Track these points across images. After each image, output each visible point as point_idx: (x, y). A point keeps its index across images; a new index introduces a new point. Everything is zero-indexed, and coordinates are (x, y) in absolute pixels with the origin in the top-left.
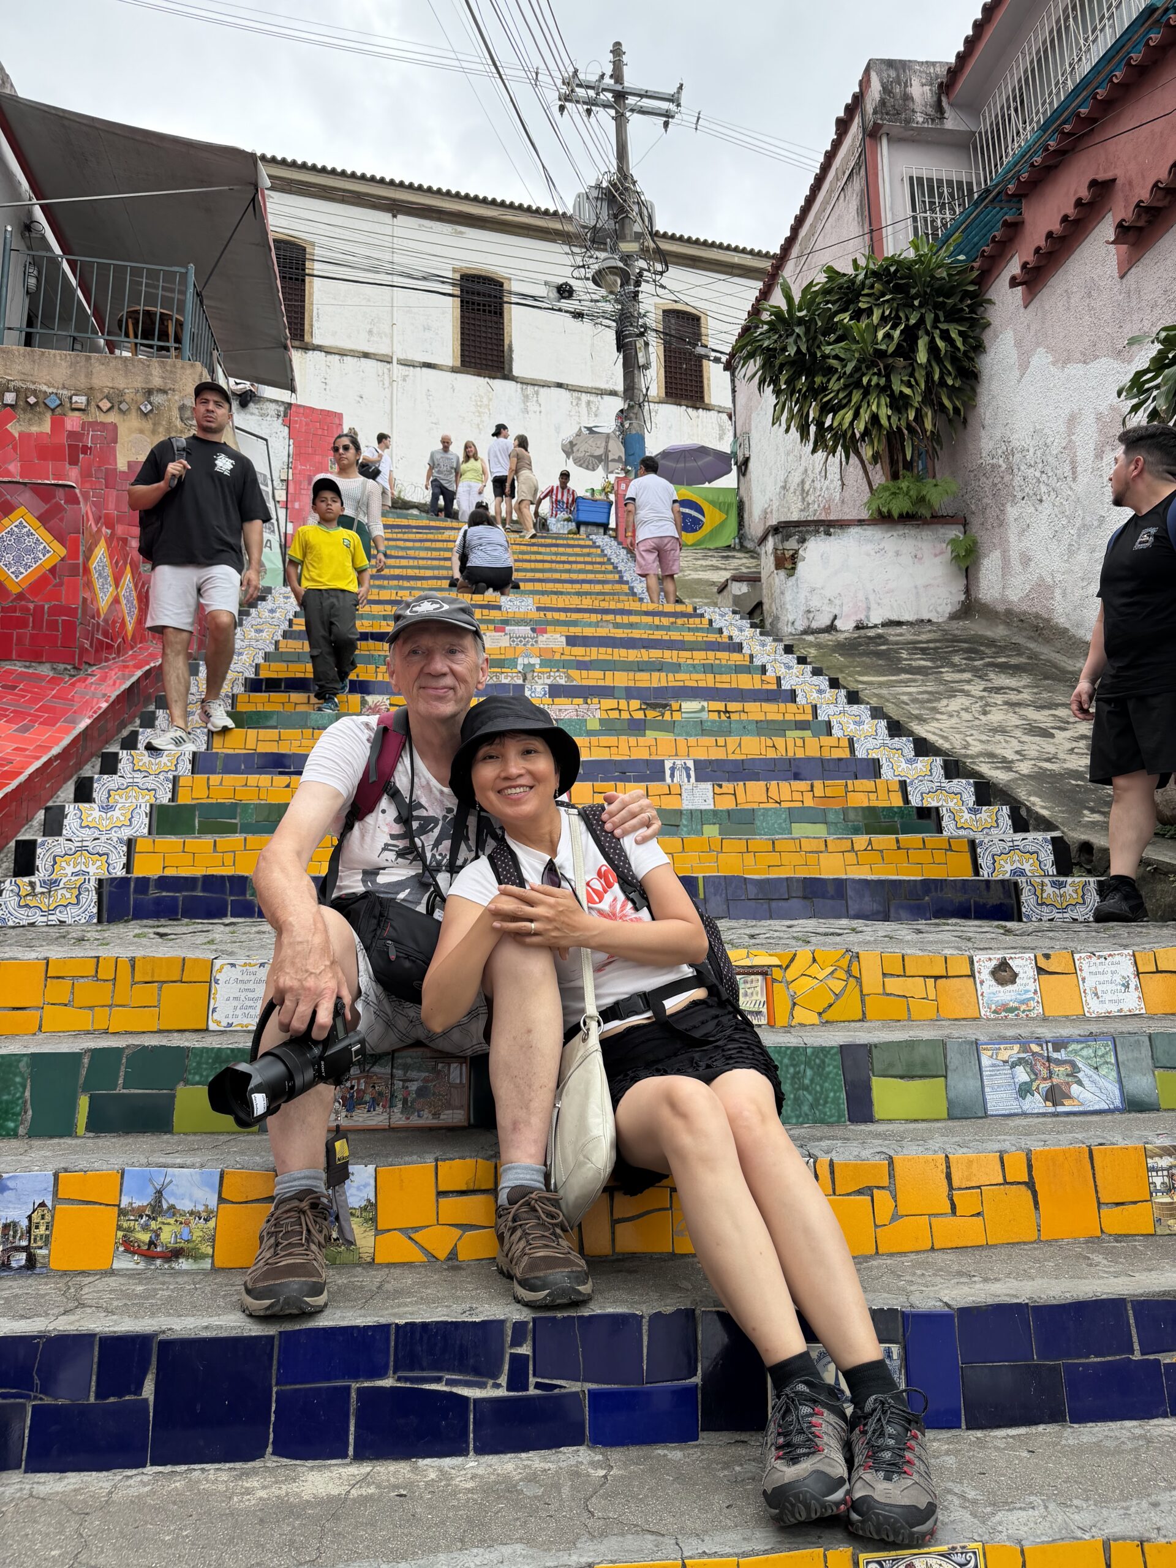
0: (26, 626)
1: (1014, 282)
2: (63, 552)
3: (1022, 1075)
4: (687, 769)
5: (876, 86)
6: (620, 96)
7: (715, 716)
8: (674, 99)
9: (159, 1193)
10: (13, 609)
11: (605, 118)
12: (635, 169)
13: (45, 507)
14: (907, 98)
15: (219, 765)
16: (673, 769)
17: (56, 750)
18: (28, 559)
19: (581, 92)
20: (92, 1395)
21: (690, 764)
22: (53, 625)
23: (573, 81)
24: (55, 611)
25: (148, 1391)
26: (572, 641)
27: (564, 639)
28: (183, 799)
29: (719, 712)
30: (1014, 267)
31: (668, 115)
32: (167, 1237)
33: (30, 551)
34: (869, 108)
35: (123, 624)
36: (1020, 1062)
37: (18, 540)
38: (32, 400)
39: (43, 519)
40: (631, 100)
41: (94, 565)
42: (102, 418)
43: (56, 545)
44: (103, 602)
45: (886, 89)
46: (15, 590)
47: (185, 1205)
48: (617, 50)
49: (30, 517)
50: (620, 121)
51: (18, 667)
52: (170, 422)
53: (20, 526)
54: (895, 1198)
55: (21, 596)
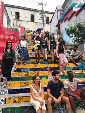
1: (64, 21)
2: (14, 38)
8: (46, 4)
13: (13, 35)
22: (14, 41)
23: (39, 3)
48: (42, 1)
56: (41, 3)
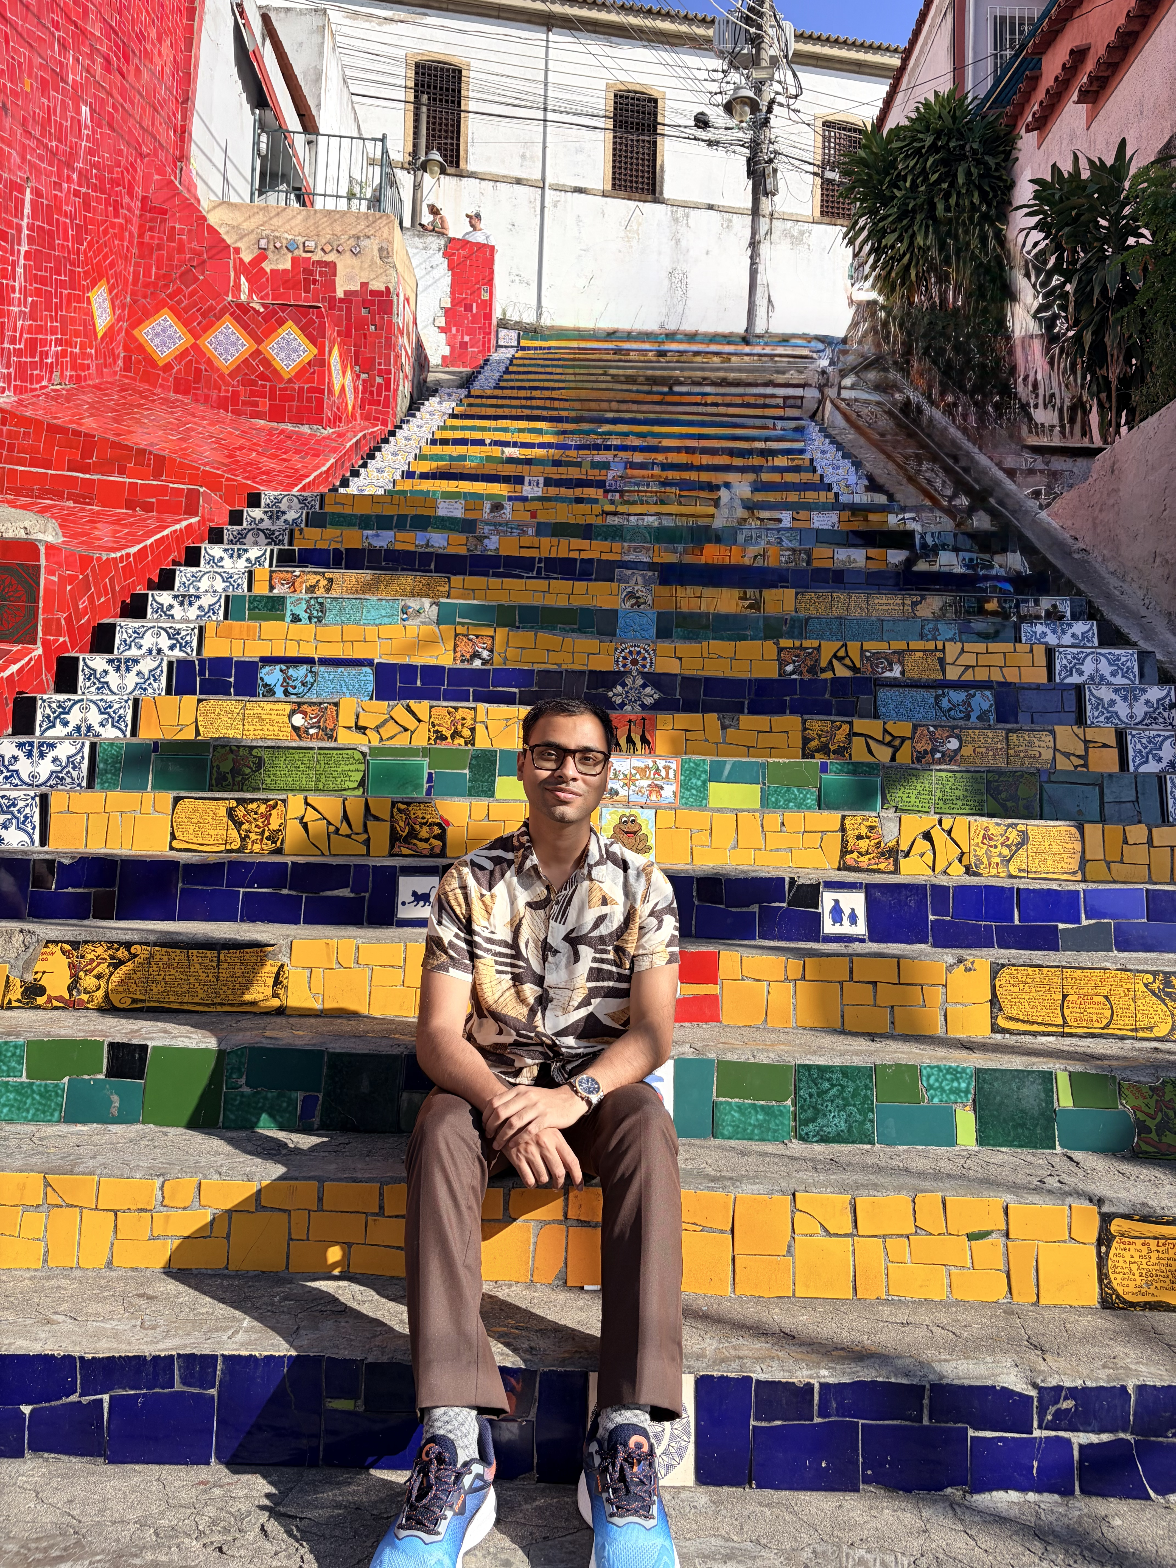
0: (293, 400)
1: (1028, 128)
2: (316, 351)
13: (303, 321)
18: (294, 356)
22: (310, 400)
24: (311, 390)
30: (1029, 116)
33: (295, 350)
35: (347, 403)
37: (288, 344)
38: (278, 245)
39: (303, 329)
41: (332, 361)
42: (326, 257)
43: (311, 346)
44: (337, 388)
46: (286, 377)
49: (295, 327)
51: (289, 427)
53: (289, 334)
55: (290, 381)
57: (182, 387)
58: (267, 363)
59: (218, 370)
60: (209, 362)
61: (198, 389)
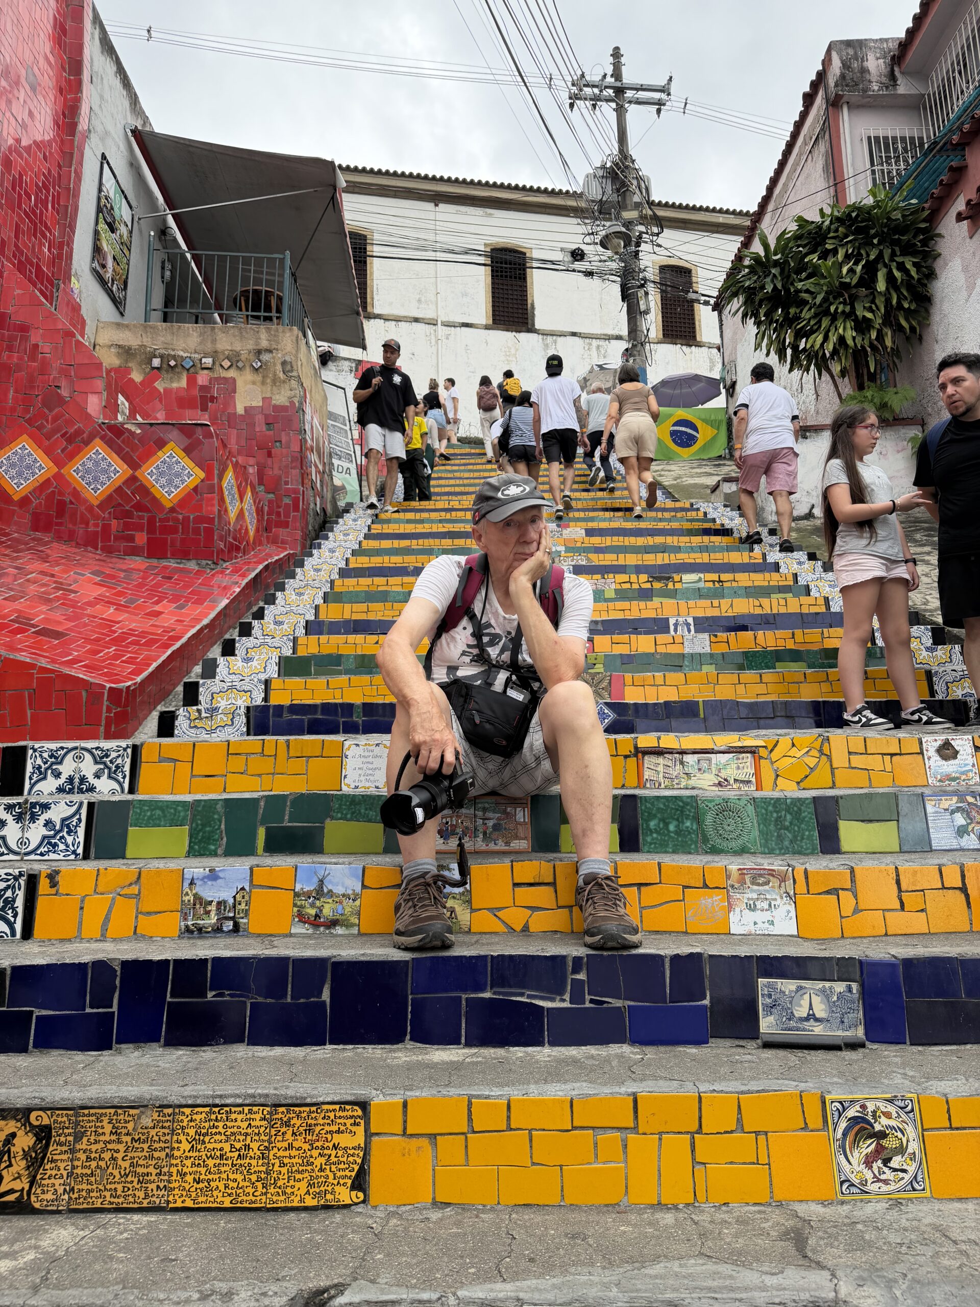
0: (176, 532)
1: (960, 217)
2: (202, 475)
3: (960, 820)
4: (688, 625)
5: (836, 63)
6: (620, 91)
7: (711, 585)
8: (665, 90)
9: (321, 882)
10: (167, 519)
11: (608, 110)
12: (633, 151)
13: (187, 441)
14: (864, 71)
15: (325, 629)
16: (676, 625)
17: (206, 621)
18: (177, 481)
19: (588, 91)
20: (289, 997)
21: (690, 620)
22: (197, 531)
23: (581, 82)
24: (199, 520)
25: (326, 995)
26: (590, 533)
27: (583, 532)
28: (301, 652)
29: (714, 582)
30: (960, 205)
31: (660, 103)
32: (327, 911)
33: (178, 475)
34: (831, 82)
35: (247, 529)
36: (959, 809)
37: (170, 468)
38: (172, 363)
39: (188, 451)
40: (629, 94)
41: (225, 485)
42: (224, 374)
43: (197, 470)
44: (233, 514)
45: (846, 65)
46: (168, 505)
47: (339, 890)
48: (616, 54)
49: (177, 449)
50: (620, 111)
51: (172, 563)
52: (275, 375)
53: (171, 456)
54: (856, 897)
55: (172, 510)
56: (610, 80)
57: (41, 523)
58: (144, 490)
59: (86, 501)
60: (76, 493)
61: (61, 524)
